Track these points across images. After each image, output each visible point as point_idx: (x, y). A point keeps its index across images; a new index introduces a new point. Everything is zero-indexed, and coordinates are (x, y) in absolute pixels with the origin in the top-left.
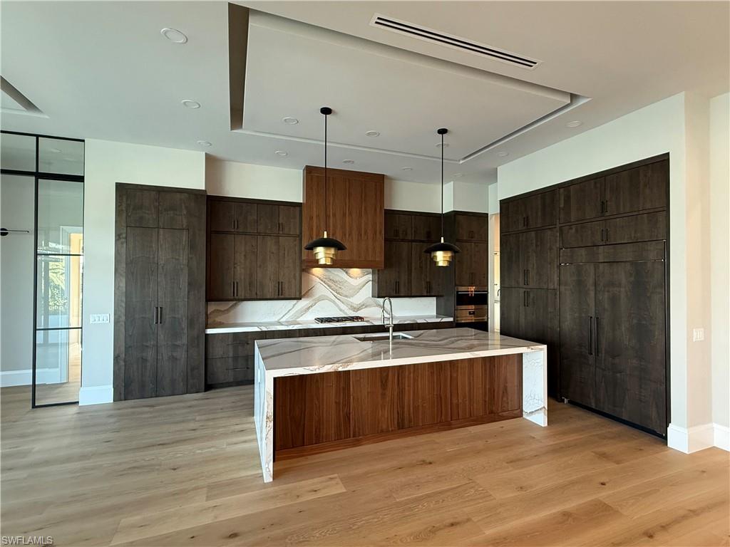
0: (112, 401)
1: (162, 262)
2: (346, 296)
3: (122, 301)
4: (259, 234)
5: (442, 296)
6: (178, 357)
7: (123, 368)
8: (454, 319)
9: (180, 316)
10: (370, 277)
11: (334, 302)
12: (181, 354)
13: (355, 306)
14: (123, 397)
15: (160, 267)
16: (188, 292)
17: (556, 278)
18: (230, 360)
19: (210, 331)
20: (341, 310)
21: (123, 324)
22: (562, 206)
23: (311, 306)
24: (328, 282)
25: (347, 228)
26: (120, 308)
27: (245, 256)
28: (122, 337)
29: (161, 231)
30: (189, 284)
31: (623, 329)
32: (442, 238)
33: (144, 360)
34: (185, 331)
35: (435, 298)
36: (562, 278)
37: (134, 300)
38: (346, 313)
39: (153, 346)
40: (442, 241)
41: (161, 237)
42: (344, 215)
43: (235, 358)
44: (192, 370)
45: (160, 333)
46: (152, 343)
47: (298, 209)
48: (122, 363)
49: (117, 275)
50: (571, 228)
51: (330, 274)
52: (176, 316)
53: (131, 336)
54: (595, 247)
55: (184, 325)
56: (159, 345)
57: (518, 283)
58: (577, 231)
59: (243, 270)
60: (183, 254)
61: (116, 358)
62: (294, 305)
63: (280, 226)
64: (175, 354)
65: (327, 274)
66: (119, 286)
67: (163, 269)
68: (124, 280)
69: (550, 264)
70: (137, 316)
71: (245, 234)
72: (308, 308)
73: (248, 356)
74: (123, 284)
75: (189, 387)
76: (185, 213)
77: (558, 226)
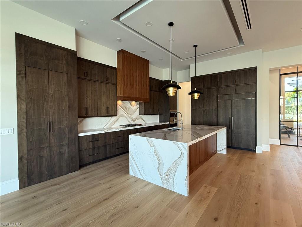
0: (19, 189)
1: (51, 93)
2: (131, 115)
3: (23, 118)
4: (98, 81)
5: (162, 114)
6: (63, 152)
7: (26, 164)
8: (169, 123)
9: (64, 127)
10: (138, 106)
11: (126, 118)
12: (65, 150)
13: (134, 119)
14: (26, 184)
15: (50, 96)
16: (69, 112)
17: (216, 105)
18: (91, 149)
19: (80, 135)
20: (129, 121)
21: (25, 134)
22: (219, 80)
23: (117, 120)
24: (124, 108)
25: (138, 82)
26: (22, 123)
27: (91, 93)
28: (25, 143)
29: (50, 72)
30: (69, 107)
31: (242, 120)
32: (196, 88)
33: (41, 157)
34: (67, 135)
35: (158, 115)
36: (219, 105)
37: (33, 117)
38: (130, 123)
39: (47, 147)
40: (196, 90)
41: (50, 76)
42: (136, 76)
43: (93, 149)
44: (72, 159)
45: (51, 138)
46: (46, 145)
47: (115, 70)
48: (25, 161)
49: (19, 99)
50: (222, 88)
51: (124, 104)
52: (62, 127)
53: (31, 142)
54: (231, 95)
55: (67, 132)
56: (51, 146)
57: (200, 107)
58: (224, 89)
59: (90, 101)
60: (65, 88)
61: (20, 159)
62: (110, 119)
63: (107, 78)
64: (61, 150)
65: (123, 104)
66: (21, 108)
67: (52, 97)
68: (25, 104)
69: (214, 100)
70: (35, 128)
71: (91, 80)
72: (116, 121)
73: (99, 147)
74: (24, 107)
75: (70, 169)
76: (65, 63)
77: (217, 87)
